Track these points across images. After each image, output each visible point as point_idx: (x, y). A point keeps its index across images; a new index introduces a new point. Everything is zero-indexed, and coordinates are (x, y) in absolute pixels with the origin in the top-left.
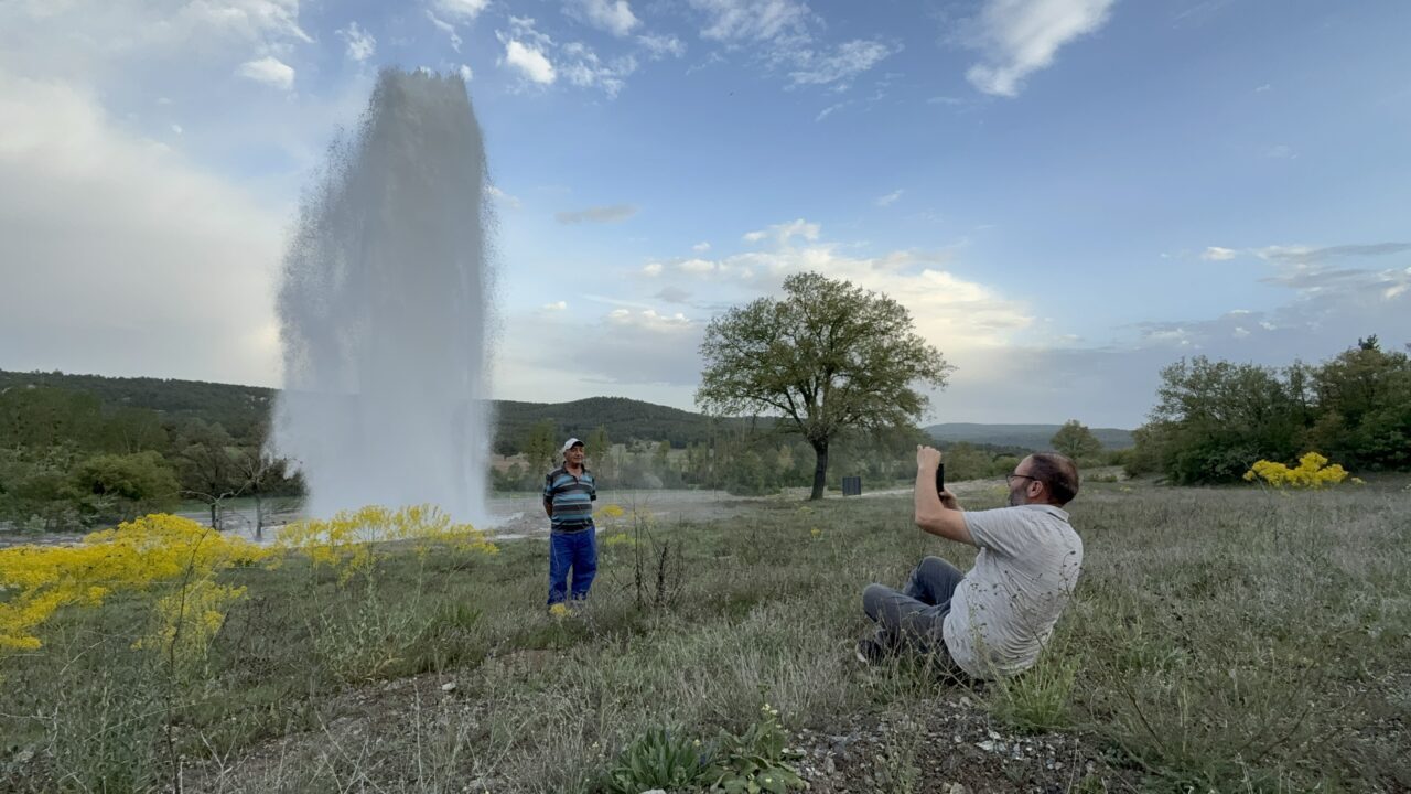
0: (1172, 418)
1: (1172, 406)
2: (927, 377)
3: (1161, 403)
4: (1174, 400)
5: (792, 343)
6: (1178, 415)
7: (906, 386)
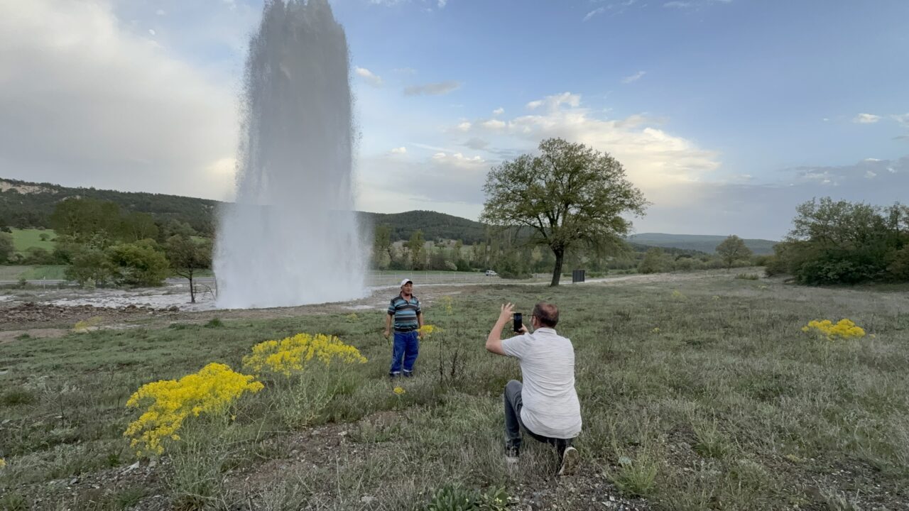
0: (801, 239)
1: (802, 231)
2: (632, 209)
3: (795, 229)
4: (804, 227)
5: (543, 185)
6: (806, 237)
7: (617, 215)
